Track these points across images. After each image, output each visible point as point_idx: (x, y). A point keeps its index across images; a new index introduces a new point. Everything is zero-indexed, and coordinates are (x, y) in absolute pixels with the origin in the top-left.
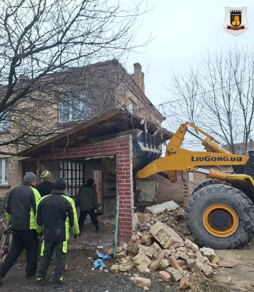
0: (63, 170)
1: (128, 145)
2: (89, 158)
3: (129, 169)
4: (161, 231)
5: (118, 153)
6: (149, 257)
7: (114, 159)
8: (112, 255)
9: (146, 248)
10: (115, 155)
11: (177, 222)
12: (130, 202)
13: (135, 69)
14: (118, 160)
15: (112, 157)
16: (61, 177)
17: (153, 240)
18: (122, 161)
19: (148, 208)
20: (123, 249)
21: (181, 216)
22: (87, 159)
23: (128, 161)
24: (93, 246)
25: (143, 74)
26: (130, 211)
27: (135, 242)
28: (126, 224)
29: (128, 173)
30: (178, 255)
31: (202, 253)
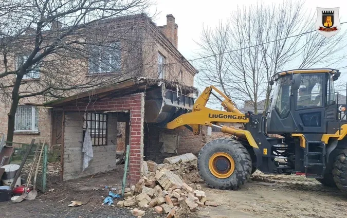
0: (87, 120)
1: (140, 101)
2: (107, 112)
3: (140, 123)
4: (164, 176)
5: (132, 109)
6: (150, 196)
7: (128, 114)
8: (120, 194)
9: (148, 189)
10: (129, 110)
11: (189, 171)
12: (140, 151)
13: (167, 21)
14: (131, 114)
15: (126, 112)
16: (85, 127)
17: (157, 183)
18: (134, 116)
19: (167, 159)
20: (131, 190)
21: (194, 166)
22: (105, 112)
23: (140, 116)
24: (108, 188)
25: (176, 26)
26: (139, 159)
27: (141, 184)
28: (136, 170)
29: (139, 126)
30: (172, 195)
31: (195, 194)
